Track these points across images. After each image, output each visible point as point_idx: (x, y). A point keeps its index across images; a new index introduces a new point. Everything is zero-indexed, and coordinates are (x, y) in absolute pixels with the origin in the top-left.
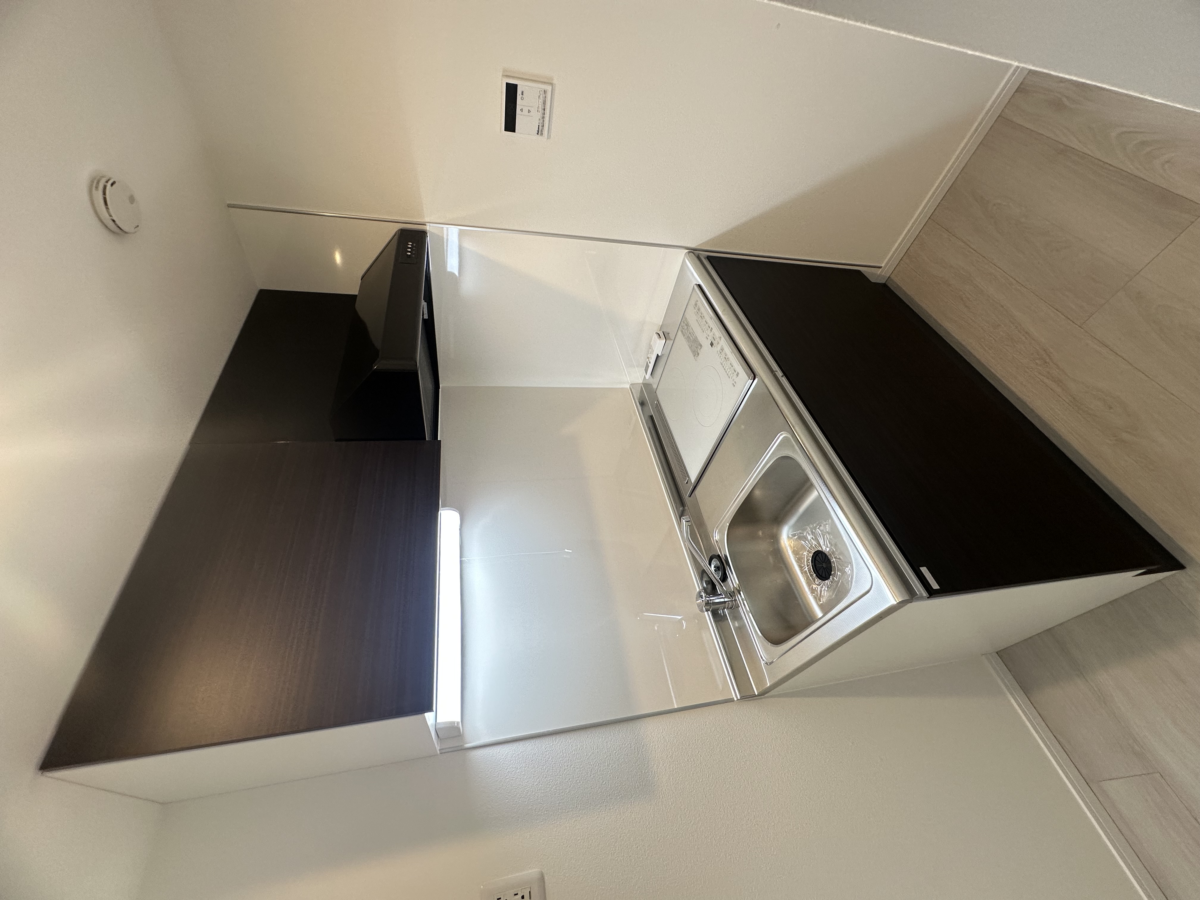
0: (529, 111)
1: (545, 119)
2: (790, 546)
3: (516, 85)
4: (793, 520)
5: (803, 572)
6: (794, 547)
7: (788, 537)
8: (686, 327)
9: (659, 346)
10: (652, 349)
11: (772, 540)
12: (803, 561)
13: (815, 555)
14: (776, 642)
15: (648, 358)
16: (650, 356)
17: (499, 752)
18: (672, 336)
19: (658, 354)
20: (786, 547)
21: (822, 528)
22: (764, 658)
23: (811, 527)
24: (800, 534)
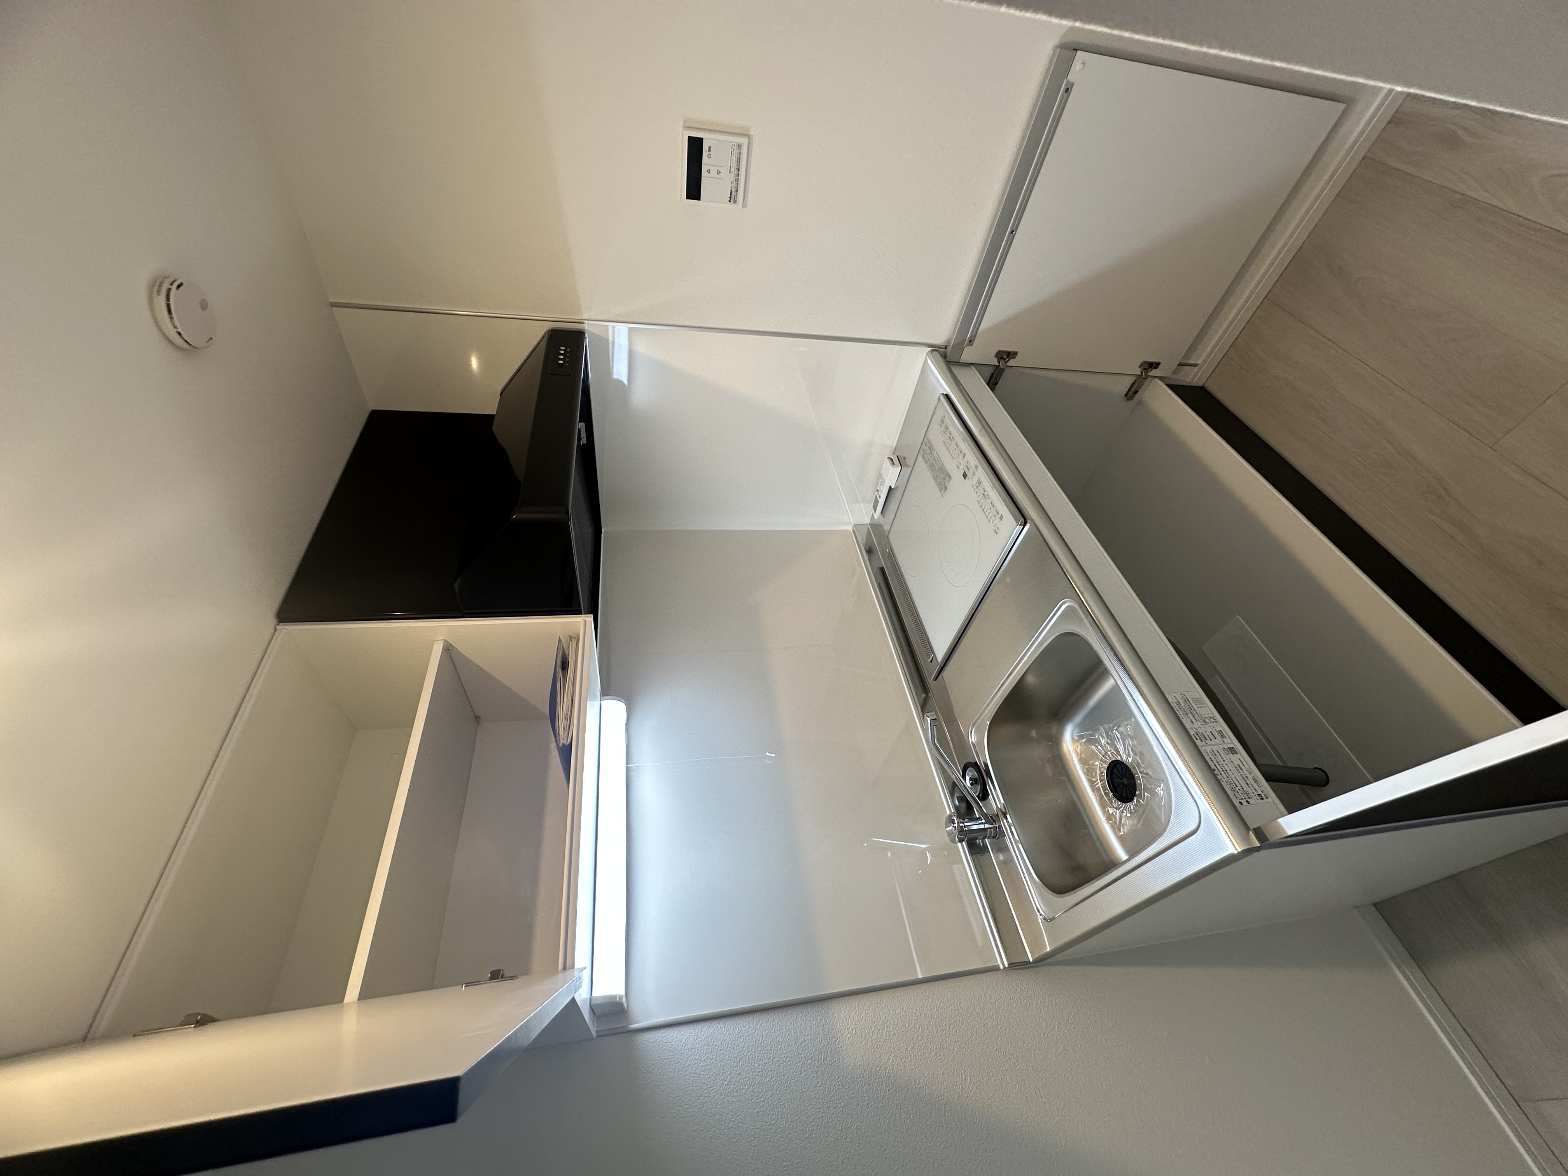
0: (719, 173)
1: (739, 182)
2: (1076, 751)
3: (702, 139)
4: (1079, 718)
5: (1094, 789)
6: (1081, 754)
7: (1073, 739)
8: (928, 451)
9: (891, 476)
10: (883, 479)
11: (1051, 743)
12: (1094, 774)
13: (1112, 765)
14: (1060, 890)
15: (877, 491)
16: (880, 488)
17: (676, 1037)
18: (910, 462)
19: (890, 486)
20: (1069, 752)
21: (1121, 729)
22: (1042, 912)
23: (1107, 727)
24: (1091, 735)
